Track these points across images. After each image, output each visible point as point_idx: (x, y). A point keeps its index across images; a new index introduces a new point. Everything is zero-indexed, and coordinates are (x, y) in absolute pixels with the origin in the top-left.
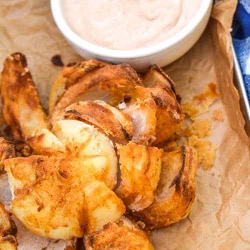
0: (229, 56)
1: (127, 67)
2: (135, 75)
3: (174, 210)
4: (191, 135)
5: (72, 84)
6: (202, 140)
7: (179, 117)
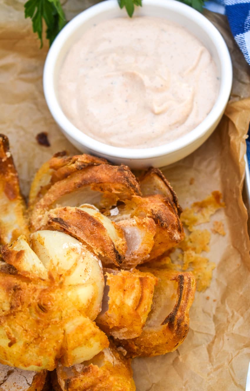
0: (240, 166)
1: (126, 170)
2: (133, 180)
3: (163, 344)
4: (187, 249)
5: (59, 180)
6: (200, 256)
7: (179, 238)
